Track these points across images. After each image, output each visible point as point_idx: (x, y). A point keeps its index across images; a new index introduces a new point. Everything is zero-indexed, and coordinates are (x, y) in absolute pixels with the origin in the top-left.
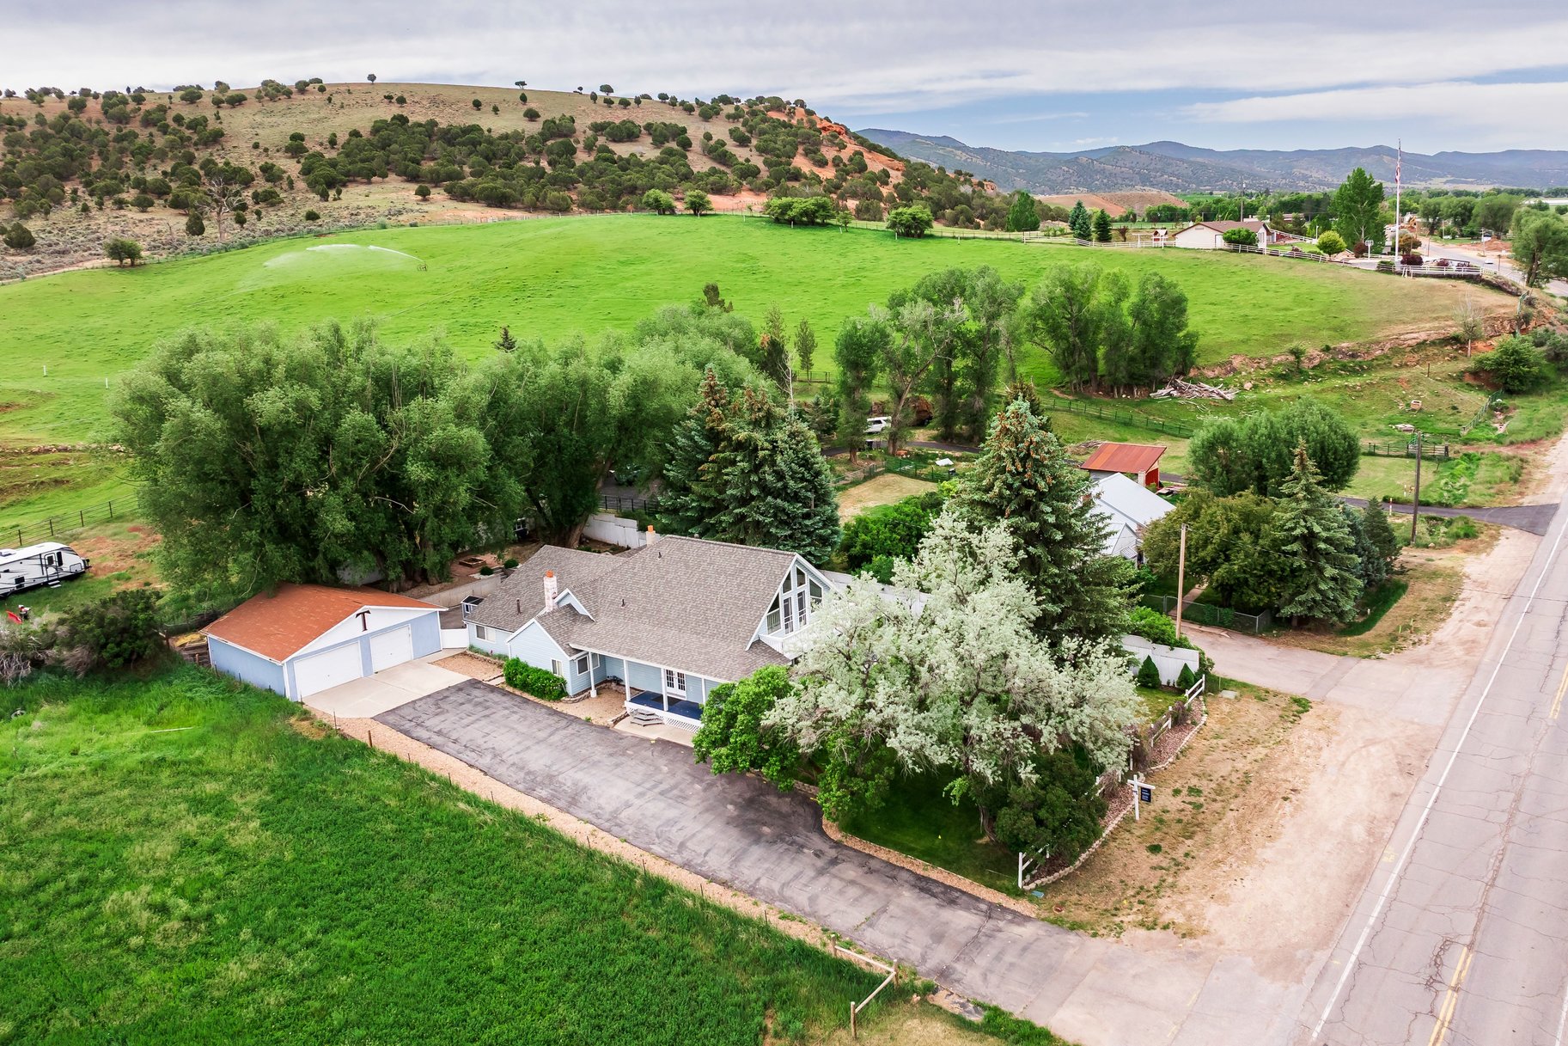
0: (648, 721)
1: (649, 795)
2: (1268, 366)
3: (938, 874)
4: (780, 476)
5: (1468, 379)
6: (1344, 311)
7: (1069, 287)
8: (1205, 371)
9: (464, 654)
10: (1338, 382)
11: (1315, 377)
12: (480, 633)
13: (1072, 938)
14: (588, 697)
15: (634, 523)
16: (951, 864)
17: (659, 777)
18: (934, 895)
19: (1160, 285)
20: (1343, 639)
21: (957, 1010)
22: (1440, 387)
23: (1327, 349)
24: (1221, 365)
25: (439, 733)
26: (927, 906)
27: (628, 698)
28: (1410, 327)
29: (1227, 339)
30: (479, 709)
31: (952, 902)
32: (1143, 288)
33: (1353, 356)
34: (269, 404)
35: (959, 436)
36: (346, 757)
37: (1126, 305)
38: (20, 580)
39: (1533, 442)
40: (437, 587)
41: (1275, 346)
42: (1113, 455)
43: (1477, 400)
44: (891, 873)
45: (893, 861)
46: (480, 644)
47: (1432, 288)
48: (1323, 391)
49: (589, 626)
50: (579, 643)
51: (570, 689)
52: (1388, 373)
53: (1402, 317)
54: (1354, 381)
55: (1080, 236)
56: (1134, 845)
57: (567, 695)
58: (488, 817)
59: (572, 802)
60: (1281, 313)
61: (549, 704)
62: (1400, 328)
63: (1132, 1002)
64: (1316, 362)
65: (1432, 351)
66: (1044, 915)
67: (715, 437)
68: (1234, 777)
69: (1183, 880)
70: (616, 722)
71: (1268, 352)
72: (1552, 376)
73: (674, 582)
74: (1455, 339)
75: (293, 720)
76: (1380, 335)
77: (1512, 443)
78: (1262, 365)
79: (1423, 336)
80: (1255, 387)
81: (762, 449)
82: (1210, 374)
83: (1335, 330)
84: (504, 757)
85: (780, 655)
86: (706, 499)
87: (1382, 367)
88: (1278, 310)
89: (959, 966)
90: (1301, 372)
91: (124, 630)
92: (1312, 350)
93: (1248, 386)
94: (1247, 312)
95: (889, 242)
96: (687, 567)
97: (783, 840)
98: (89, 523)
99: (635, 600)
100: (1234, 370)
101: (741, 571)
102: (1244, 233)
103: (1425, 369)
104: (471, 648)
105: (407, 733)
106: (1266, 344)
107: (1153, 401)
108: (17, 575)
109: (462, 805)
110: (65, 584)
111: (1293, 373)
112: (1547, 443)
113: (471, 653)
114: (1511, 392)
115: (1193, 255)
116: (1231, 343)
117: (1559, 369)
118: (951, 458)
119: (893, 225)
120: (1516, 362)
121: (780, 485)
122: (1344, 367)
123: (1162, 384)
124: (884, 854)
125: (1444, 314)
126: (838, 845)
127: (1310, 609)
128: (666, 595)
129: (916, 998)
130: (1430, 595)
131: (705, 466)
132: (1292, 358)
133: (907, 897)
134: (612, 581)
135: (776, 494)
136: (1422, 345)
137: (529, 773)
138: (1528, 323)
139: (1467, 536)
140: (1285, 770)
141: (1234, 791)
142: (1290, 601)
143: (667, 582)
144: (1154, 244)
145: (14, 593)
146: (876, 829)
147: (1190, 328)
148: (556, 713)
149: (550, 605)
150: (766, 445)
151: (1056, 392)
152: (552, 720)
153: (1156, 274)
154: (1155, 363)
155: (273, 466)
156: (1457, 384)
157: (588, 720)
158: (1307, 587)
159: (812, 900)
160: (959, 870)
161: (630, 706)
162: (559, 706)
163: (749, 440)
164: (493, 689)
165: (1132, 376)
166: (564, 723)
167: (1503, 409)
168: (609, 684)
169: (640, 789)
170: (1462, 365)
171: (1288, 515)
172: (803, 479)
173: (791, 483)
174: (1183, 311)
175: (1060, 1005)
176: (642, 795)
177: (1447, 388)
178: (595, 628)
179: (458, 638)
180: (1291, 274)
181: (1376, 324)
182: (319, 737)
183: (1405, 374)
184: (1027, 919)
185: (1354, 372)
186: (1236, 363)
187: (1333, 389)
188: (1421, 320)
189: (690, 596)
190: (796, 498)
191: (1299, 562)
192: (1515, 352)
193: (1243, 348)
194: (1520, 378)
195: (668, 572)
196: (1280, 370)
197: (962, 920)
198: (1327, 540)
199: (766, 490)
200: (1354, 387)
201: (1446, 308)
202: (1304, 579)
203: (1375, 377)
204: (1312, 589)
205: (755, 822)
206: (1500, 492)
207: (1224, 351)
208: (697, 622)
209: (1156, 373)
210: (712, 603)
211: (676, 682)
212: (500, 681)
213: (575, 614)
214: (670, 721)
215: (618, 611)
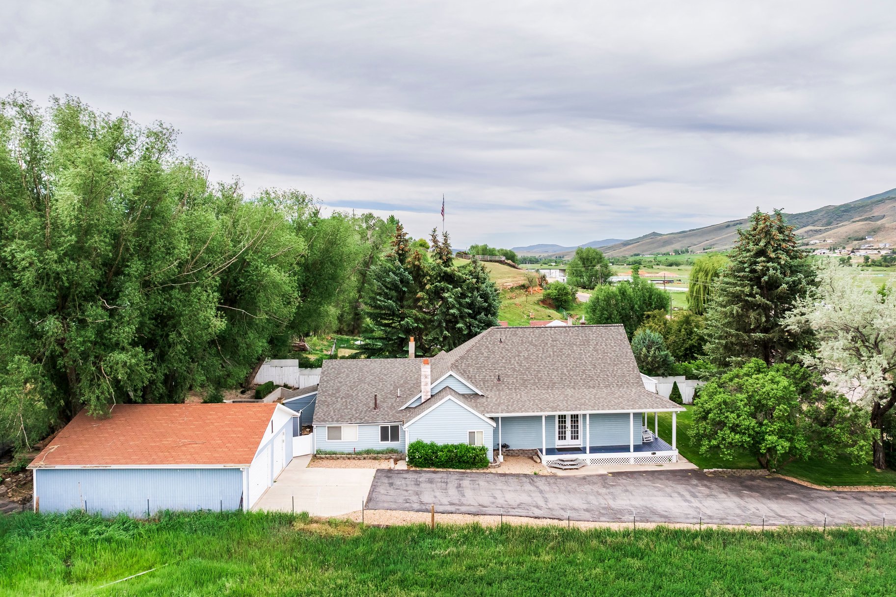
0: (574, 465)
5: (542, 304)
12: (334, 433)
14: (500, 462)
17: (668, 490)
22: (536, 307)
43: (554, 313)
46: (332, 445)
49: (484, 400)
51: (489, 456)
57: (489, 462)
65: (518, 292)
70: (553, 471)
74: (523, 287)
75: (299, 525)
85: (658, 395)
103: (521, 299)
104: (324, 452)
128: (535, 367)
136: (513, 288)
138: (545, 281)
143: (526, 359)
148: (500, 475)
149: (427, 391)
157: (535, 474)
161: (546, 458)
162: (489, 471)
170: (535, 298)
177: (539, 308)
178: (494, 400)
182: (357, 533)
183: (516, 301)
189: (559, 365)
195: (520, 352)
203: (505, 303)
208: (583, 380)
210: (584, 366)
211: (568, 434)
212: (402, 465)
213: (459, 394)
214: (593, 461)
215: (497, 386)
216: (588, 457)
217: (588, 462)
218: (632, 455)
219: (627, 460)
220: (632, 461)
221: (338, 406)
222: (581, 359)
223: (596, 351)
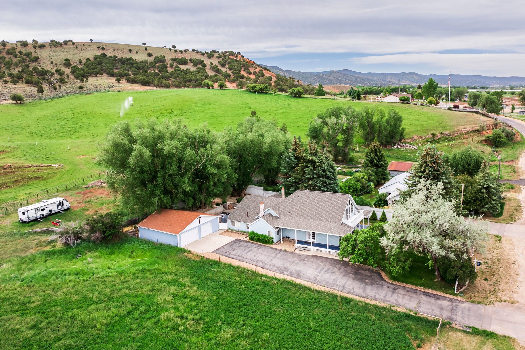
0: (305, 250)
1: (322, 272)
2: (425, 138)
3: (428, 291)
4: (324, 171)
5: (484, 143)
6: (444, 122)
7: (367, 113)
8: (406, 140)
9: (227, 231)
10: (446, 144)
11: (439, 142)
12: (233, 223)
13: (480, 306)
14: (280, 243)
15: (262, 188)
16: (431, 288)
17: (321, 267)
18: (431, 297)
19: (395, 113)
20: (497, 218)
21: (462, 329)
22: (477, 145)
23: (442, 133)
24: (411, 138)
25: (238, 256)
26: (432, 300)
27: (296, 242)
28: (464, 127)
29: (411, 130)
30: (246, 248)
31: (438, 298)
32: (390, 114)
33: (449, 136)
34: (168, 146)
35: (339, 160)
36: (211, 265)
37: (385, 119)
38: (50, 211)
39: (512, 161)
40: (205, 210)
41: (425, 132)
42: (397, 165)
43: (488, 149)
44: (415, 292)
45: (412, 288)
46: (232, 227)
47: (466, 115)
48: (442, 146)
49: (279, 220)
50: (277, 225)
51: (275, 241)
52: (460, 141)
53: (461, 124)
54: (450, 143)
55: (353, 98)
56: (480, 279)
57: (274, 242)
58: (275, 282)
59: (299, 276)
60: (425, 122)
61: (269, 246)
62: (461, 127)
63: (511, 322)
64: (439, 137)
65: (472, 134)
66: (468, 300)
67: (298, 158)
68: (494, 258)
69: (501, 287)
70: (294, 250)
71: (424, 134)
72: (507, 142)
73: (306, 205)
74: (477, 131)
75: (186, 254)
76: (456, 129)
77: (506, 161)
78: (423, 138)
79: (468, 130)
80: (422, 145)
81: (317, 162)
82: (408, 141)
83: (442, 127)
84: (266, 263)
85: (350, 227)
86: (296, 178)
87: (459, 139)
88: (423, 121)
89: (453, 316)
90: (435, 140)
91: (110, 227)
92: (438, 134)
93: (420, 145)
94: (414, 122)
95: (291, 99)
96: (310, 200)
97: (374, 283)
98: (60, 191)
99: (293, 211)
100: (415, 140)
101: (331, 200)
102: (406, 98)
103: (471, 139)
104: (229, 229)
105: (227, 256)
106: (423, 132)
107: (393, 149)
108: (50, 209)
109: (263, 278)
110: (65, 212)
111: (433, 141)
112: (516, 161)
113: (229, 231)
114: (497, 146)
115: (391, 104)
116: (412, 132)
117: (509, 140)
118: (340, 167)
119: (291, 93)
120: (499, 137)
121: (324, 174)
122: (447, 139)
123: (395, 144)
124: (408, 286)
125: (473, 123)
126: (392, 284)
127: (488, 210)
128: (305, 209)
129: (448, 326)
130: (513, 205)
131: (297, 168)
132: (431, 136)
133: (424, 298)
134: (282, 205)
135: (323, 176)
136: (468, 132)
137: (277, 267)
138: (497, 126)
139: (512, 188)
140: (508, 255)
141: (498, 262)
142: (482, 207)
143: (304, 205)
144: (377, 101)
145: (49, 215)
146: (402, 278)
147: (403, 126)
148: (273, 248)
149: (262, 213)
150: (318, 161)
151: (363, 147)
152: (273, 251)
153: (393, 109)
154: (393, 137)
155: (163, 168)
156: (481, 144)
157: (285, 250)
158: (488, 203)
159: (396, 300)
160: (435, 289)
161: (297, 245)
162: (271, 246)
163: (312, 160)
164: (246, 242)
165: (386, 142)
166: (278, 252)
167: (497, 152)
168: (286, 239)
169: (318, 271)
170: (481, 139)
171: (481, 181)
172: (331, 172)
173: (328, 173)
174: (401, 121)
175: (491, 325)
176: (319, 272)
177: (479, 145)
178: (282, 220)
179: (224, 226)
180: (423, 110)
181: (454, 126)
182: (198, 259)
183: (465, 141)
184: (463, 302)
185: (450, 140)
186: (415, 137)
187: (446, 146)
188: (466, 125)
189: (314, 209)
190: (328, 178)
191: (485, 195)
192: (499, 134)
193: (417, 133)
194: (500, 142)
195: (303, 202)
196: (429, 140)
197: (445, 303)
198: (493, 188)
199: (319, 176)
200: (451, 145)
201: (472, 121)
202: (487, 200)
203: (457, 142)
204: (489, 203)
205: (362, 279)
206: (512, 176)
207: (411, 134)
208: (319, 217)
209: (394, 141)
210: (323, 211)
211: (311, 237)
212: (247, 239)
213: (272, 216)
214: (313, 249)
215: (287, 214)
216: (311, 247)
217: (311, 249)
218: (328, 250)
219: (326, 251)
220: (328, 253)
221: (238, 214)
222: (323, 208)
223: (331, 205)
